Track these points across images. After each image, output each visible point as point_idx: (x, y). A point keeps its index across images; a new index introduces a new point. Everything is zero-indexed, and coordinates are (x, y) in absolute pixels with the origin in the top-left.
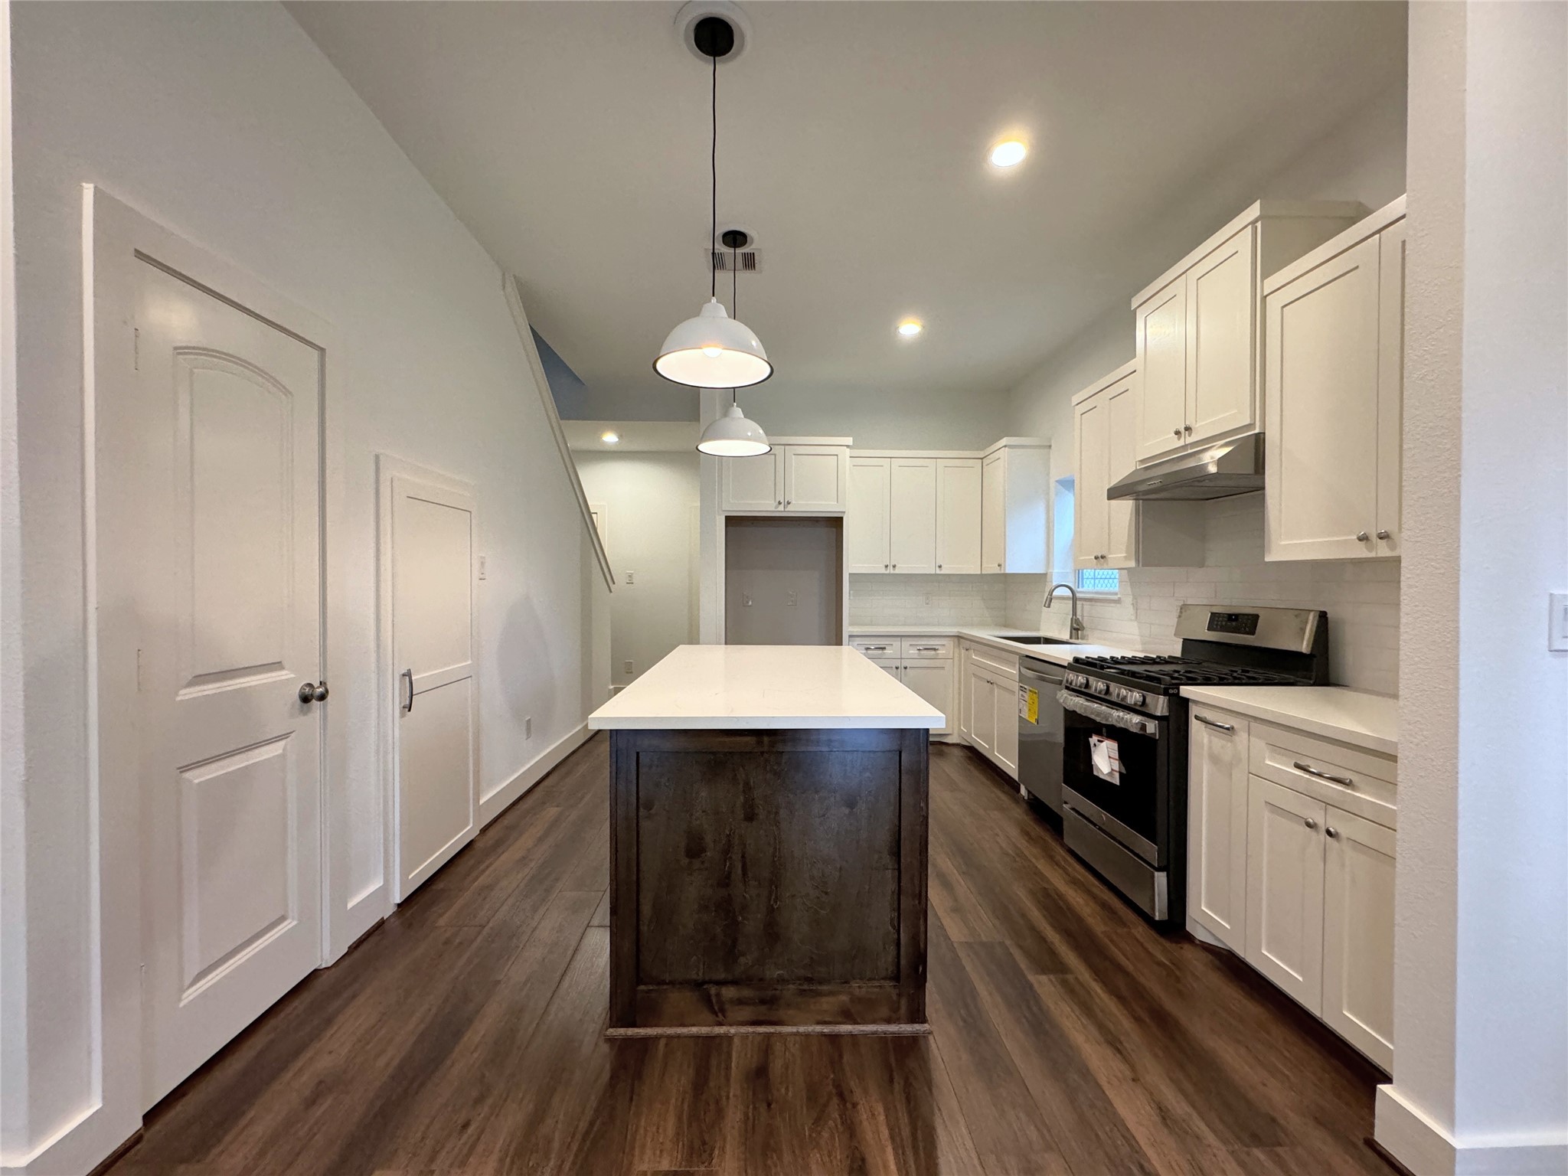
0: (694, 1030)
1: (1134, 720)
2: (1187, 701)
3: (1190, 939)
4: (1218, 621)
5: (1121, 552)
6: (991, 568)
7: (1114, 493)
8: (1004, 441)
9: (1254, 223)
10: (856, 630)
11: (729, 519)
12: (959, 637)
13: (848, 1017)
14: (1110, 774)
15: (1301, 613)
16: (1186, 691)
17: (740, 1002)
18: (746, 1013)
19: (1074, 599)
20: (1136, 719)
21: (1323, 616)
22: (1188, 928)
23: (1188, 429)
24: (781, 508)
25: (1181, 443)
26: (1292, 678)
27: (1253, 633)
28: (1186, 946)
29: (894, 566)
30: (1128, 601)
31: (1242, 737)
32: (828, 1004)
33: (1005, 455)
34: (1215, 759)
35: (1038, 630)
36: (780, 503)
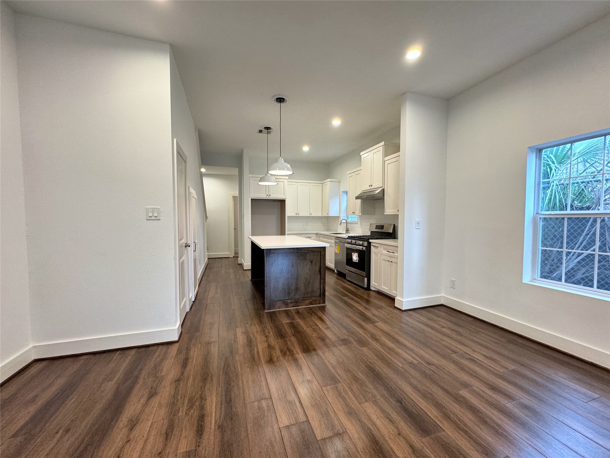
0: (282, 309)
1: (361, 248)
2: (370, 242)
3: (371, 290)
4: (377, 227)
5: (358, 212)
6: (325, 215)
7: (357, 198)
8: (329, 180)
9: (383, 145)
10: (289, 233)
11: (252, 199)
12: (317, 234)
13: (311, 304)
14: (356, 260)
15: (391, 225)
16: (370, 241)
17: (291, 303)
18: (292, 305)
19: (347, 223)
20: (361, 247)
21: (394, 225)
22: (371, 289)
23: (371, 185)
24: (268, 197)
25: (370, 188)
26: (389, 237)
27: (383, 229)
28: (371, 291)
29: (298, 214)
30: (359, 223)
31: (379, 248)
32: (307, 302)
33: (328, 183)
34: (375, 253)
35: (337, 231)
36: (267, 195)
